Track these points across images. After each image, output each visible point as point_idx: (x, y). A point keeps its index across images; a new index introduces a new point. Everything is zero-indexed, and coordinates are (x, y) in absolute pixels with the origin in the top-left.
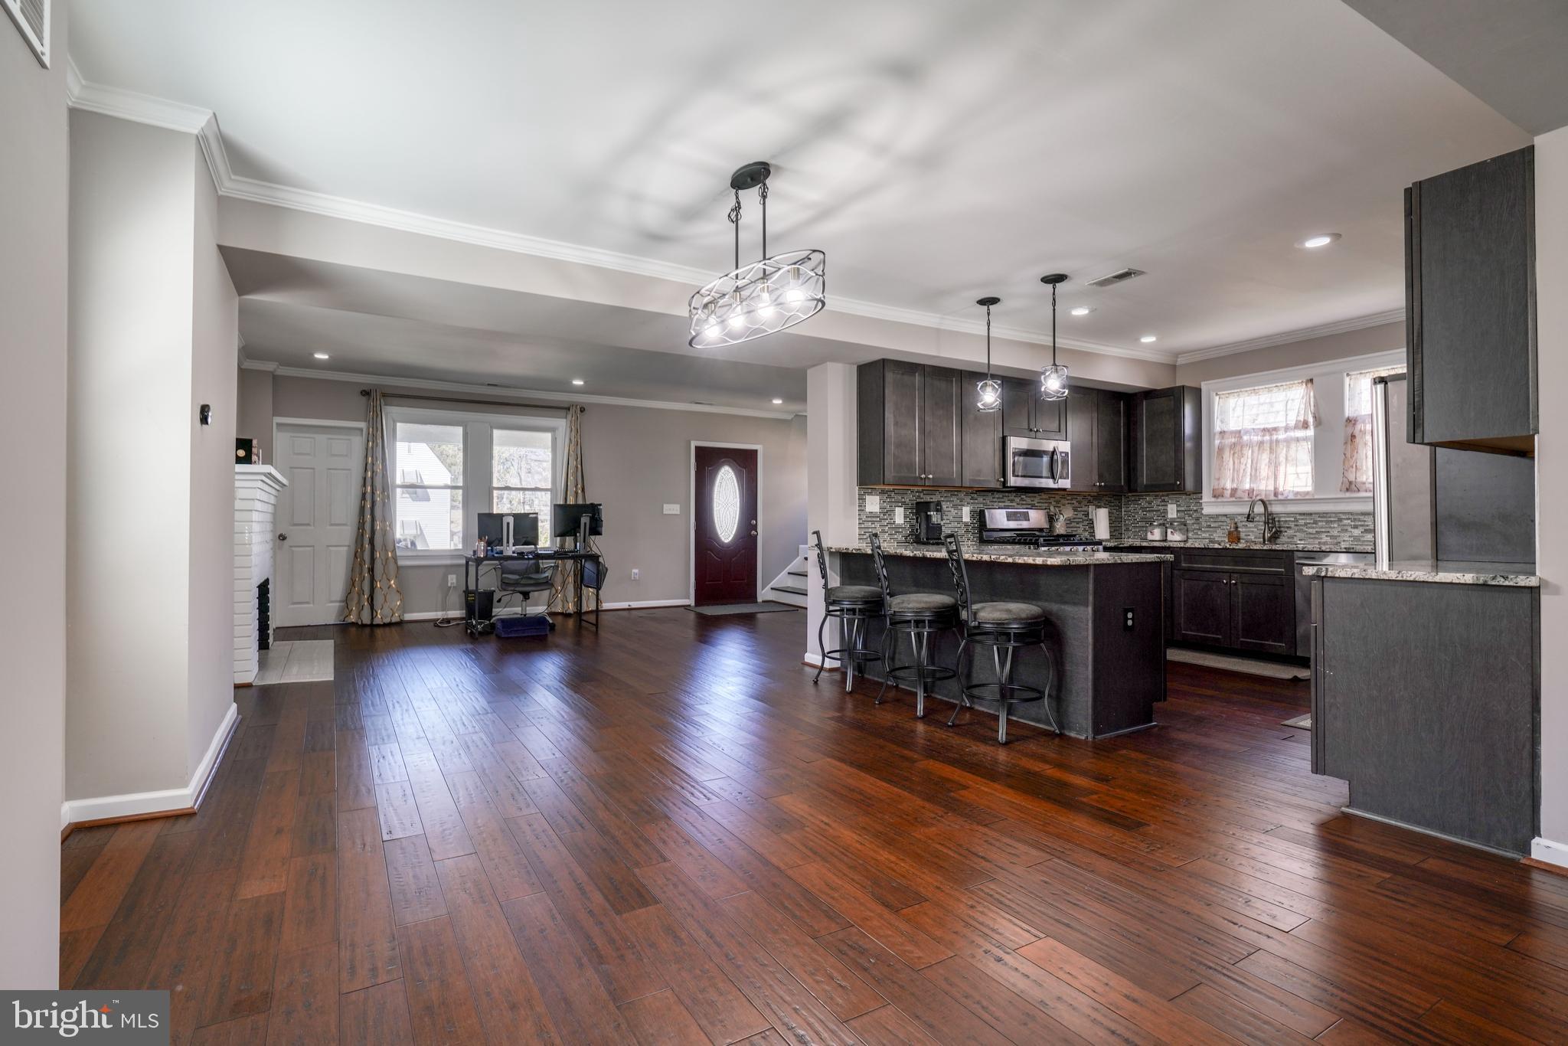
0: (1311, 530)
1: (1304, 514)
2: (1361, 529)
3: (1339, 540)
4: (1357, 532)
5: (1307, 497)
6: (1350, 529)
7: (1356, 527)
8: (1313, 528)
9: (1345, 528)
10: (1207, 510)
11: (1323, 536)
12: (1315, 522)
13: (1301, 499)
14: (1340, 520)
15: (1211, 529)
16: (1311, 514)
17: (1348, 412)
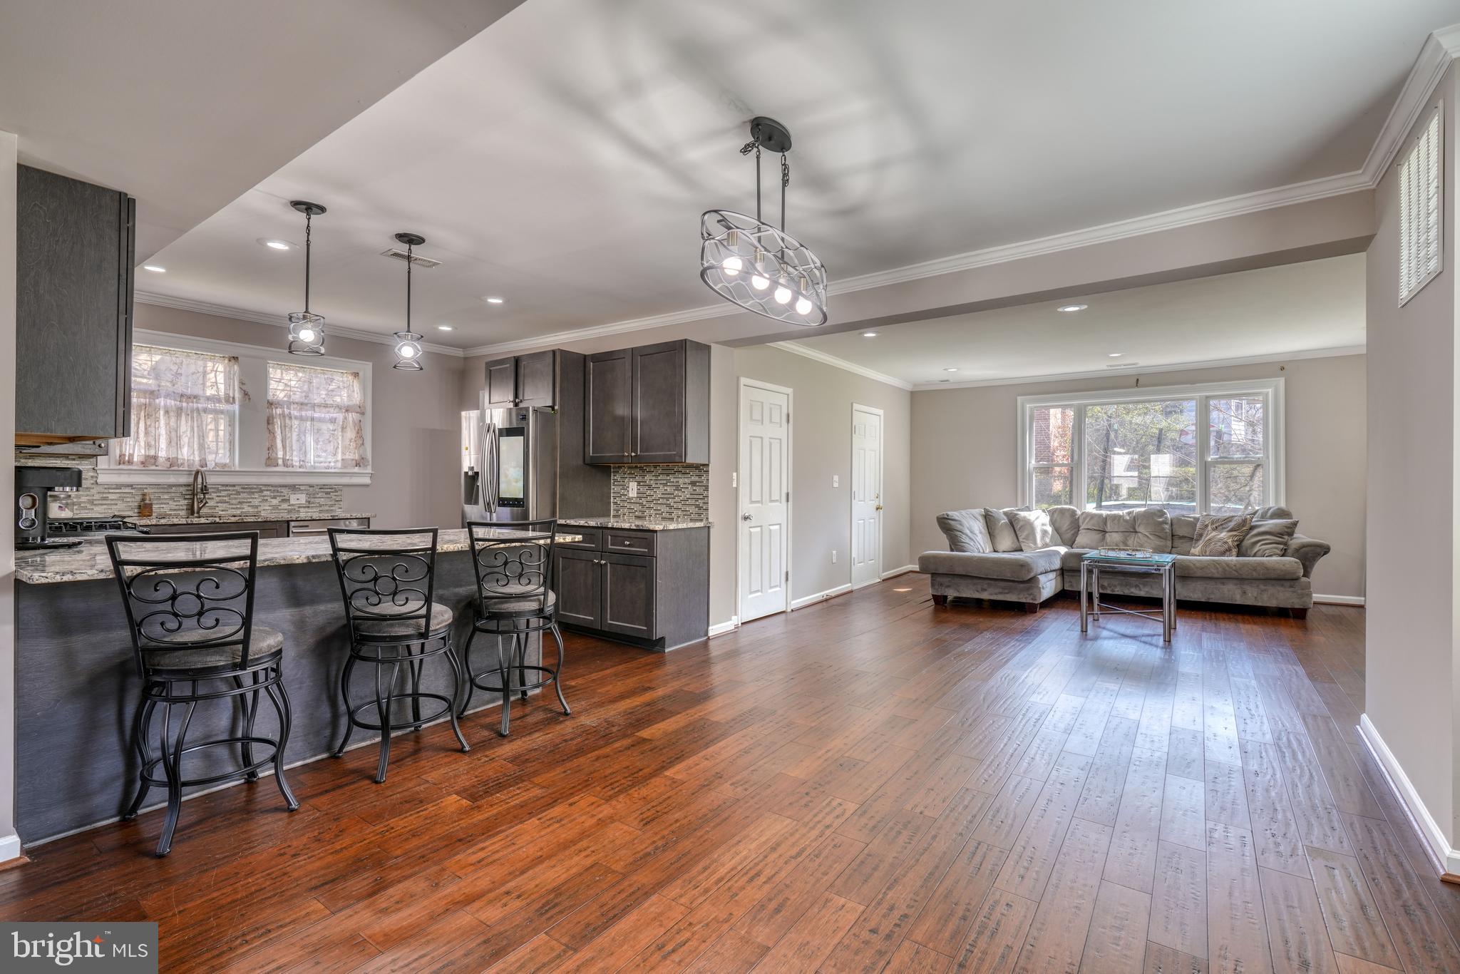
0: (234, 501)
1: (227, 485)
2: (279, 499)
3: (260, 509)
4: (275, 502)
5: (226, 469)
6: (269, 498)
7: (275, 497)
8: (235, 498)
9: (266, 498)
10: (102, 479)
11: (245, 506)
12: (238, 493)
13: (223, 470)
14: (261, 491)
15: (109, 502)
16: (234, 486)
17: (270, 397)
